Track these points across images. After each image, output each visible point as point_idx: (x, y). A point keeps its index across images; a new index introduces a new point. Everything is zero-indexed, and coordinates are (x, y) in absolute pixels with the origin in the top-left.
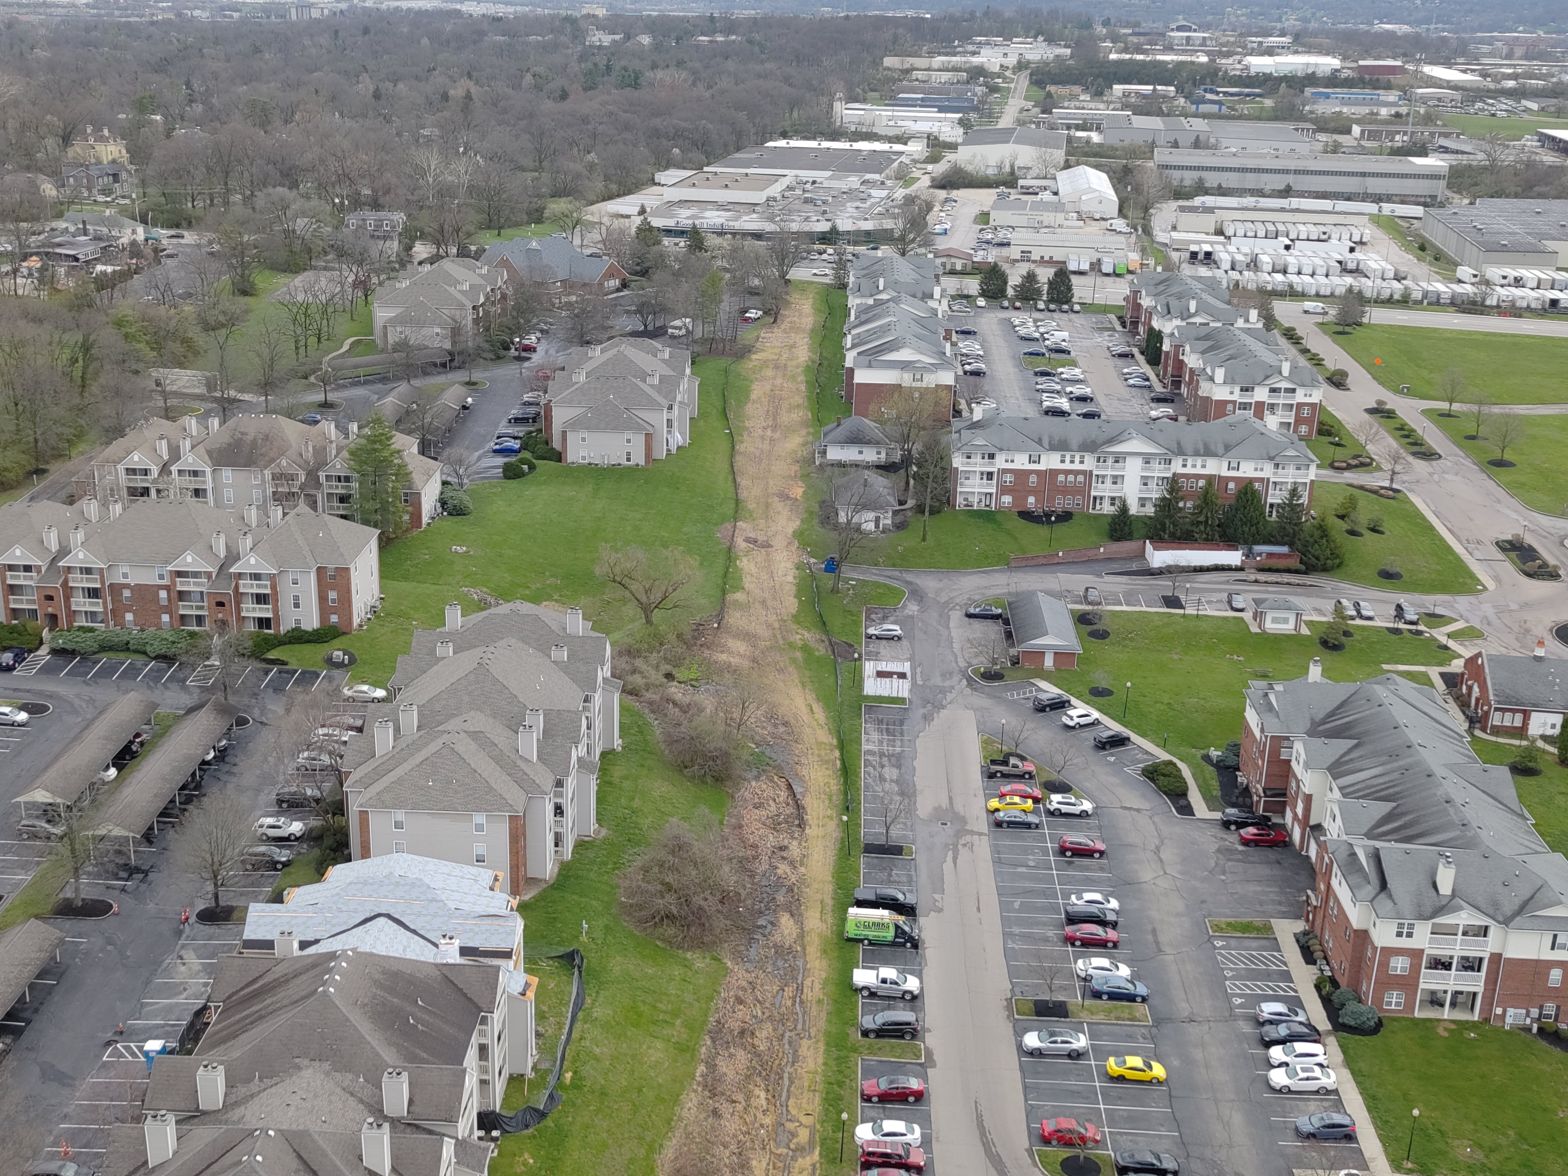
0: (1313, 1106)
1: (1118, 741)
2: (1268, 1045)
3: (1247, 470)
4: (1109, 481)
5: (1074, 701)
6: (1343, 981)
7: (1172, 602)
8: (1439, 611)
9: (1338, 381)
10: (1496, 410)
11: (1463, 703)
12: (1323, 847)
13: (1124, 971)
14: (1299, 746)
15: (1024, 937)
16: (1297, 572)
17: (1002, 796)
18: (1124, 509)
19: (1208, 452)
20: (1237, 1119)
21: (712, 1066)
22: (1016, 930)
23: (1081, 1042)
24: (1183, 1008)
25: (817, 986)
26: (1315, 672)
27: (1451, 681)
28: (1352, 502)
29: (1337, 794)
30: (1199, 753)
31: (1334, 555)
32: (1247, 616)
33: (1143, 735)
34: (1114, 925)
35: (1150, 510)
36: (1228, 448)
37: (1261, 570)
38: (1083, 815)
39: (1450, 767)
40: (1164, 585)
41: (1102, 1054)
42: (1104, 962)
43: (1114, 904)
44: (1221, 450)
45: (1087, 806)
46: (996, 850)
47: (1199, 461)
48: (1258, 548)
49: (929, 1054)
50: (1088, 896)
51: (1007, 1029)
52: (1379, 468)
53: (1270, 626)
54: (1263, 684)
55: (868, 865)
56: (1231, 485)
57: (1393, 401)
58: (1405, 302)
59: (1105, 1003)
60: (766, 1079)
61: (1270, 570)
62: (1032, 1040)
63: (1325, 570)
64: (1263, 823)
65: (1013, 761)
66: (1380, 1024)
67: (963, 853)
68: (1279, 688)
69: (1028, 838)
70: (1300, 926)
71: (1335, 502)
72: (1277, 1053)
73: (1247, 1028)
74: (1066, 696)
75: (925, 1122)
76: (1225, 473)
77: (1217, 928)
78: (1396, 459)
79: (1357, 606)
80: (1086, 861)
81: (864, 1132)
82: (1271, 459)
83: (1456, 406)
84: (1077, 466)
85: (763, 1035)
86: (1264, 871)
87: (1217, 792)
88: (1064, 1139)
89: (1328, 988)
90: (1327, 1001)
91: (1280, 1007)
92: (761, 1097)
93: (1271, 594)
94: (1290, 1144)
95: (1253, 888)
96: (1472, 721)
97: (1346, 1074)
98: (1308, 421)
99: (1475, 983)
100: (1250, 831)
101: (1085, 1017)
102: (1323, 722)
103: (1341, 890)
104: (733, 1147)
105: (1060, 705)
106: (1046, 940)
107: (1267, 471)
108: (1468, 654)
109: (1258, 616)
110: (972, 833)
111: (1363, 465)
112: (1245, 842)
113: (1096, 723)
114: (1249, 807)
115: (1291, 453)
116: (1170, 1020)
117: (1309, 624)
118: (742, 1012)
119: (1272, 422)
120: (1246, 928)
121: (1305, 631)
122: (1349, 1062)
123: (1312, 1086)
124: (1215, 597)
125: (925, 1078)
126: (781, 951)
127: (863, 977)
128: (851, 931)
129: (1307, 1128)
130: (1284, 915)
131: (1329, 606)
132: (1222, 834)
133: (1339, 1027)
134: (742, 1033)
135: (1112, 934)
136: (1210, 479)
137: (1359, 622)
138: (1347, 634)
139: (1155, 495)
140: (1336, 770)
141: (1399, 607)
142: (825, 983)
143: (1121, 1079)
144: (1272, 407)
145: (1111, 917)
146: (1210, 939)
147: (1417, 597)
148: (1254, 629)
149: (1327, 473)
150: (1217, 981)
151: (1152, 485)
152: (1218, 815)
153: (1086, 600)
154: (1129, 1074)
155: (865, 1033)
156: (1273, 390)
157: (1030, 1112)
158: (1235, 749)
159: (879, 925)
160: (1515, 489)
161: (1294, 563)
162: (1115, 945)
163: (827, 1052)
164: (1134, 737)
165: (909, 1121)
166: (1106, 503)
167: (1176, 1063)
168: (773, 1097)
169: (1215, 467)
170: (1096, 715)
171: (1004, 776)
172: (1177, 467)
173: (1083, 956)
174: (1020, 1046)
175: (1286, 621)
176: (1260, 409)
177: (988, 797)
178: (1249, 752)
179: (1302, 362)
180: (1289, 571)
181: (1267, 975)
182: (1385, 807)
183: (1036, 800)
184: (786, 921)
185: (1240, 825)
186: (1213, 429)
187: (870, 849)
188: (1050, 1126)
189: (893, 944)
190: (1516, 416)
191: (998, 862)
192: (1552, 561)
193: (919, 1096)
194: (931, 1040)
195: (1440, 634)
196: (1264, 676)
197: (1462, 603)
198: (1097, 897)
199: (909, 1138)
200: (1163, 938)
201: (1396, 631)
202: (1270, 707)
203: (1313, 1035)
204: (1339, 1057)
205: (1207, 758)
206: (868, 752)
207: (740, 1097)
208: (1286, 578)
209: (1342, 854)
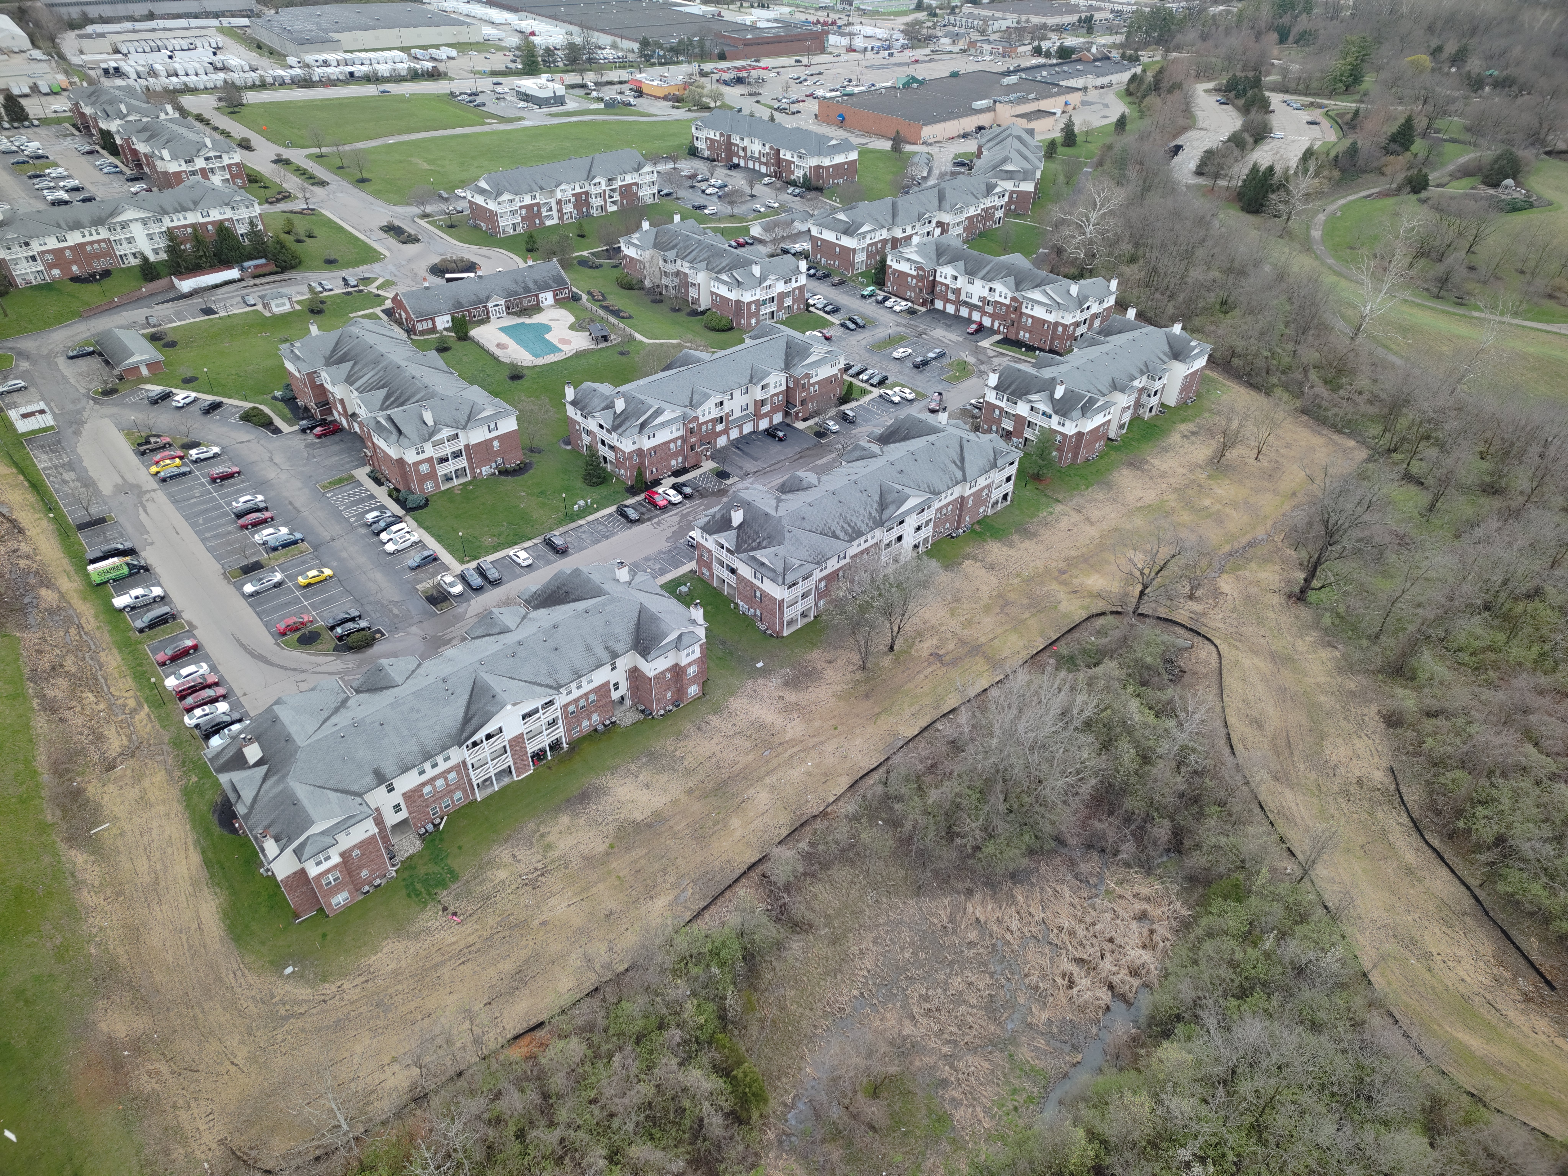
0: (412, 553)
1: (216, 406)
2: (378, 534)
3: (216, 215)
4: (124, 242)
5: (174, 391)
6: (401, 487)
7: (208, 311)
8: (366, 275)
9: (245, 145)
10: (347, 148)
11: (400, 324)
12: (360, 424)
13: (284, 530)
14: (324, 375)
15: (215, 537)
16: (277, 273)
17: (157, 463)
18: (145, 259)
19: (184, 209)
20: (379, 576)
21: (43, 697)
22: (208, 535)
23: (278, 577)
24: (326, 535)
25: (92, 620)
26: (314, 330)
27: (389, 313)
28: (289, 222)
29: (356, 394)
30: (269, 397)
31: (294, 257)
32: (259, 307)
33: (230, 397)
34: (266, 509)
35: (163, 256)
36: (196, 203)
37: (255, 277)
38: (216, 456)
39: (407, 359)
40: (198, 302)
41: (293, 578)
42: (271, 530)
43: (260, 498)
44: (192, 206)
45: (216, 450)
46: (170, 496)
47: (181, 216)
48: (246, 264)
49: (189, 623)
50: (242, 499)
51: (231, 589)
52: (296, 198)
53: (276, 310)
54: (287, 345)
55: (85, 537)
56: (210, 227)
57: (287, 153)
58: (263, 86)
59: (282, 551)
60: (87, 685)
61: (260, 276)
62: (249, 588)
63: (293, 267)
64: (323, 423)
65: (152, 440)
66: (427, 501)
67: (150, 506)
68: (298, 345)
69: (187, 482)
70: (368, 469)
71: (279, 224)
72: (384, 536)
73: (364, 531)
74: (168, 389)
75: (207, 658)
76: (202, 220)
77: (324, 487)
78: (304, 190)
79: (320, 284)
80: (231, 481)
81: (171, 682)
82: (227, 205)
83: (324, 150)
84: (95, 237)
85: (70, 663)
86: (336, 448)
87: (290, 415)
88: (293, 629)
89: (395, 494)
90: (397, 500)
91: (376, 513)
92: (90, 697)
93: (268, 290)
94: (409, 575)
95: (334, 459)
96: (408, 331)
97: (422, 531)
98: (239, 175)
99: (462, 462)
100: (318, 430)
101: (274, 563)
102: (331, 356)
103: (380, 443)
104: (87, 732)
105: (167, 396)
106: (230, 533)
107: (228, 214)
108: (391, 296)
109: (266, 306)
110: (148, 491)
111: (285, 197)
112: (319, 437)
113: (196, 400)
114: (311, 417)
115: (238, 198)
116: (322, 544)
117: (298, 302)
118: (45, 658)
119: (216, 180)
120: (340, 481)
121: (298, 307)
122: (421, 524)
123: (408, 543)
124: (234, 301)
125: (194, 637)
126: (51, 611)
127: (120, 601)
128: (97, 579)
129: (414, 565)
130: (357, 467)
131: (305, 289)
132: (304, 437)
133: (408, 510)
134: (53, 668)
135: (267, 514)
136: (193, 226)
137: (326, 294)
138: (322, 302)
139: (162, 245)
140: (350, 380)
141: (344, 279)
142: (96, 616)
143: (309, 585)
144: (212, 170)
145: (262, 505)
146: (323, 495)
147: (352, 271)
148: (268, 314)
149: (267, 207)
150: (337, 514)
151: (157, 238)
152: (296, 428)
153: (150, 325)
154: (313, 581)
155: (141, 631)
156: (207, 159)
157: (267, 625)
158: (289, 387)
159: (114, 568)
160: (377, 194)
161: (272, 268)
162: (272, 519)
163: (121, 652)
164: (225, 400)
165: (196, 663)
166: (131, 258)
167: (335, 564)
168: (98, 692)
169: (193, 218)
170: (193, 395)
171: (151, 451)
172: (167, 223)
173: (256, 532)
174: (243, 595)
175: (284, 304)
176: (204, 173)
177: (148, 467)
178: (298, 387)
179: (217, 136)
180: (271, 274)
181: (362, 500)
182: (384, 392)
183: (181, 458)
184: (44, 592)
185: (312, 428)
186: (178, 192)
187: (81, 527)
188: (282, 626)
189: (131, 575)
190: (360, 150)
191: (175, 502)
192: (413, 232)
193: (195, 648)
194: (187, 616)
195: (372, 288)
196: (286, 341)
197: (377, 267)
198: (249, 497)
199: (201, 672)
200: (297, 505)
201: (349, 293)
202: (298, 358)
203: (398, 520)
204: (415, 524)
205: (275, 398)
206: (44, 469)
207: (74, 704)
208: (272, 278)
209: (372, 424)
